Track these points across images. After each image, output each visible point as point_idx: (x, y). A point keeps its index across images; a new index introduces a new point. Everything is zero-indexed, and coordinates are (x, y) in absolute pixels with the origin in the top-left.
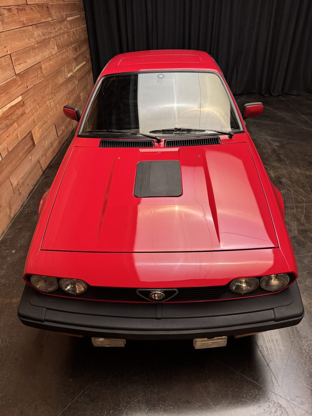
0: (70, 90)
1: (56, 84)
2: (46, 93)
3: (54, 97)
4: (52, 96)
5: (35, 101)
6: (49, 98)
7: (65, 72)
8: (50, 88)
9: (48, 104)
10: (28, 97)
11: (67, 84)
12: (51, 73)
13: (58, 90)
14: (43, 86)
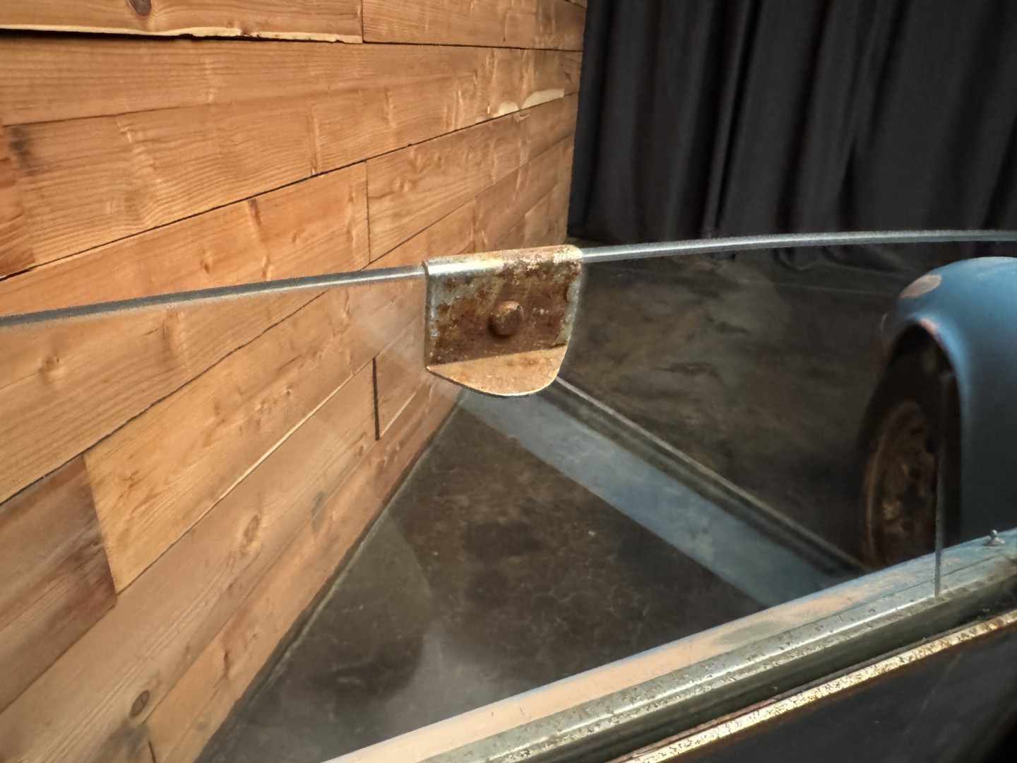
0: (494, 180)
1: (438, 120)
2: (350, 143)
3: (406, 188)
4: (391, 182)
7: (489, 81)
8: (394, 125)
9: (353, 221)
11: (487, 146)
12: (416, 35)
14: (341, 85)
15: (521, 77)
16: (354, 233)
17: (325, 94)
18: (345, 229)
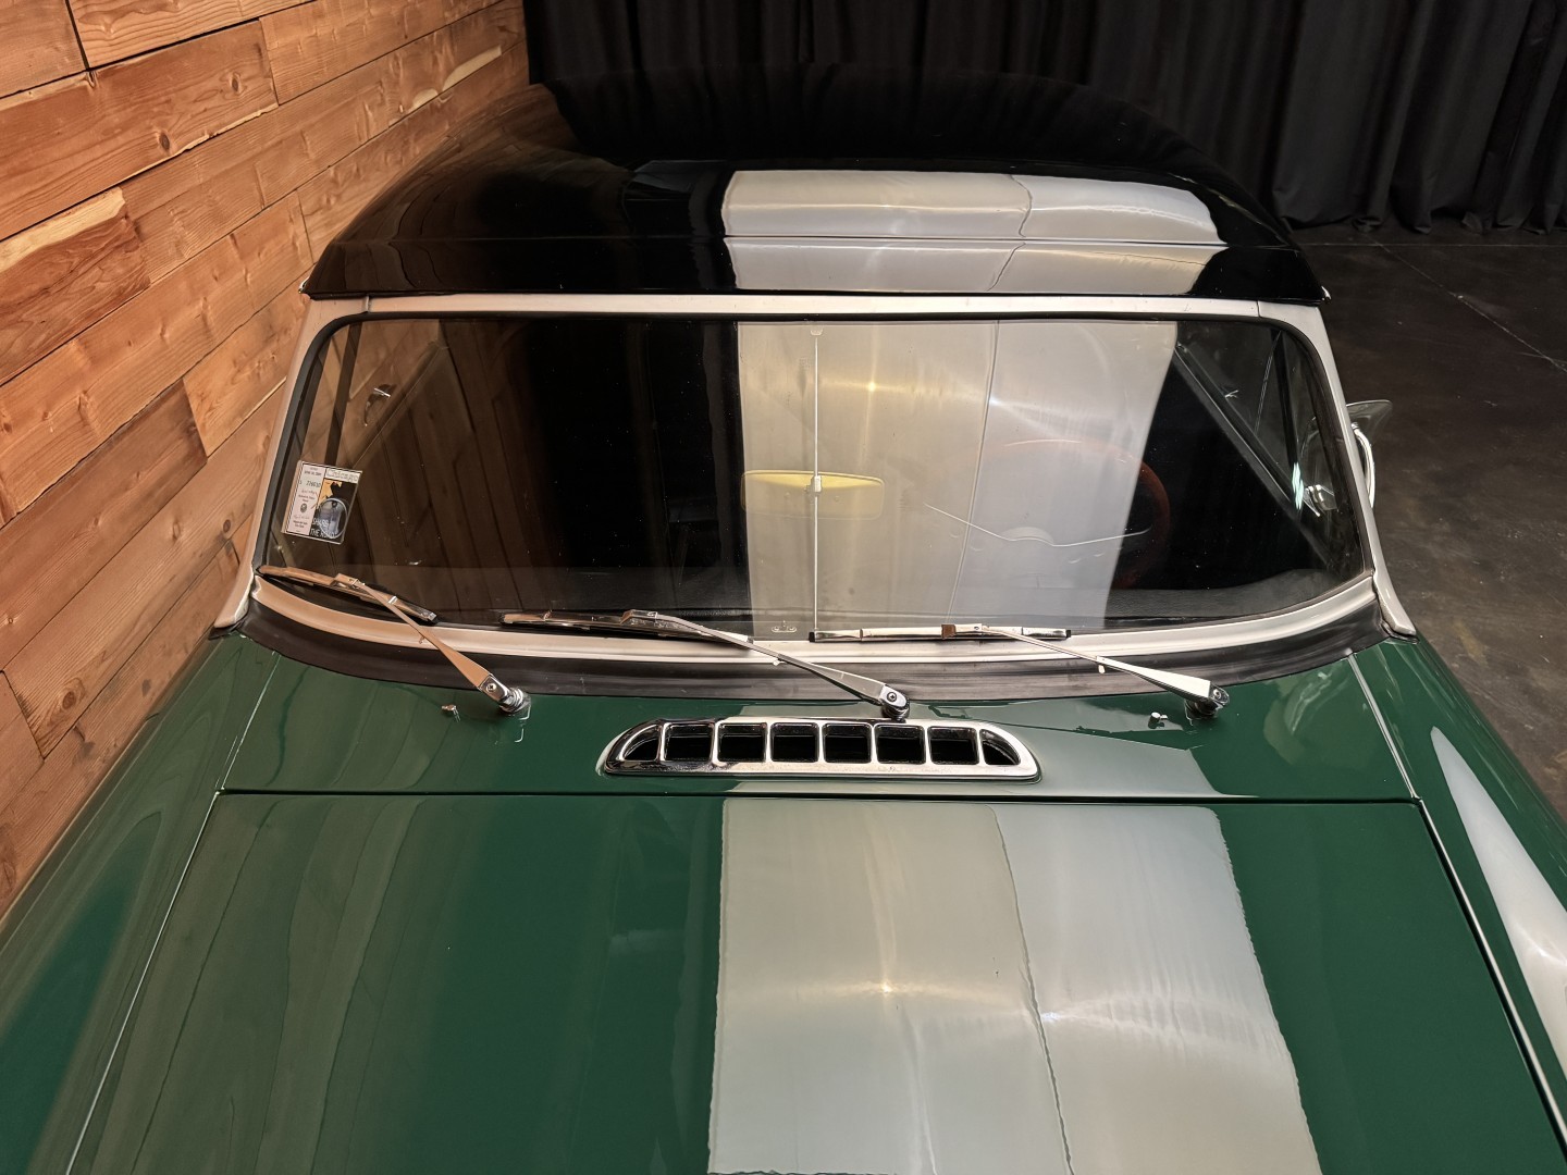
1: (348, 139)
2: (282, 180)
3: (333, 201)
4: (320, 200)
5: (217, 217)
6: (304, 208)
7: (397, 83)
8: (313, 156)
9: (295, 237)
10: (166, 197)
11: (406, 143)
12: (319, 79)
13: (355, 169)
14: (270, 143)
15: (435, 62)
16: (298, 244)
17: (261, 153)
18: (291, 243)
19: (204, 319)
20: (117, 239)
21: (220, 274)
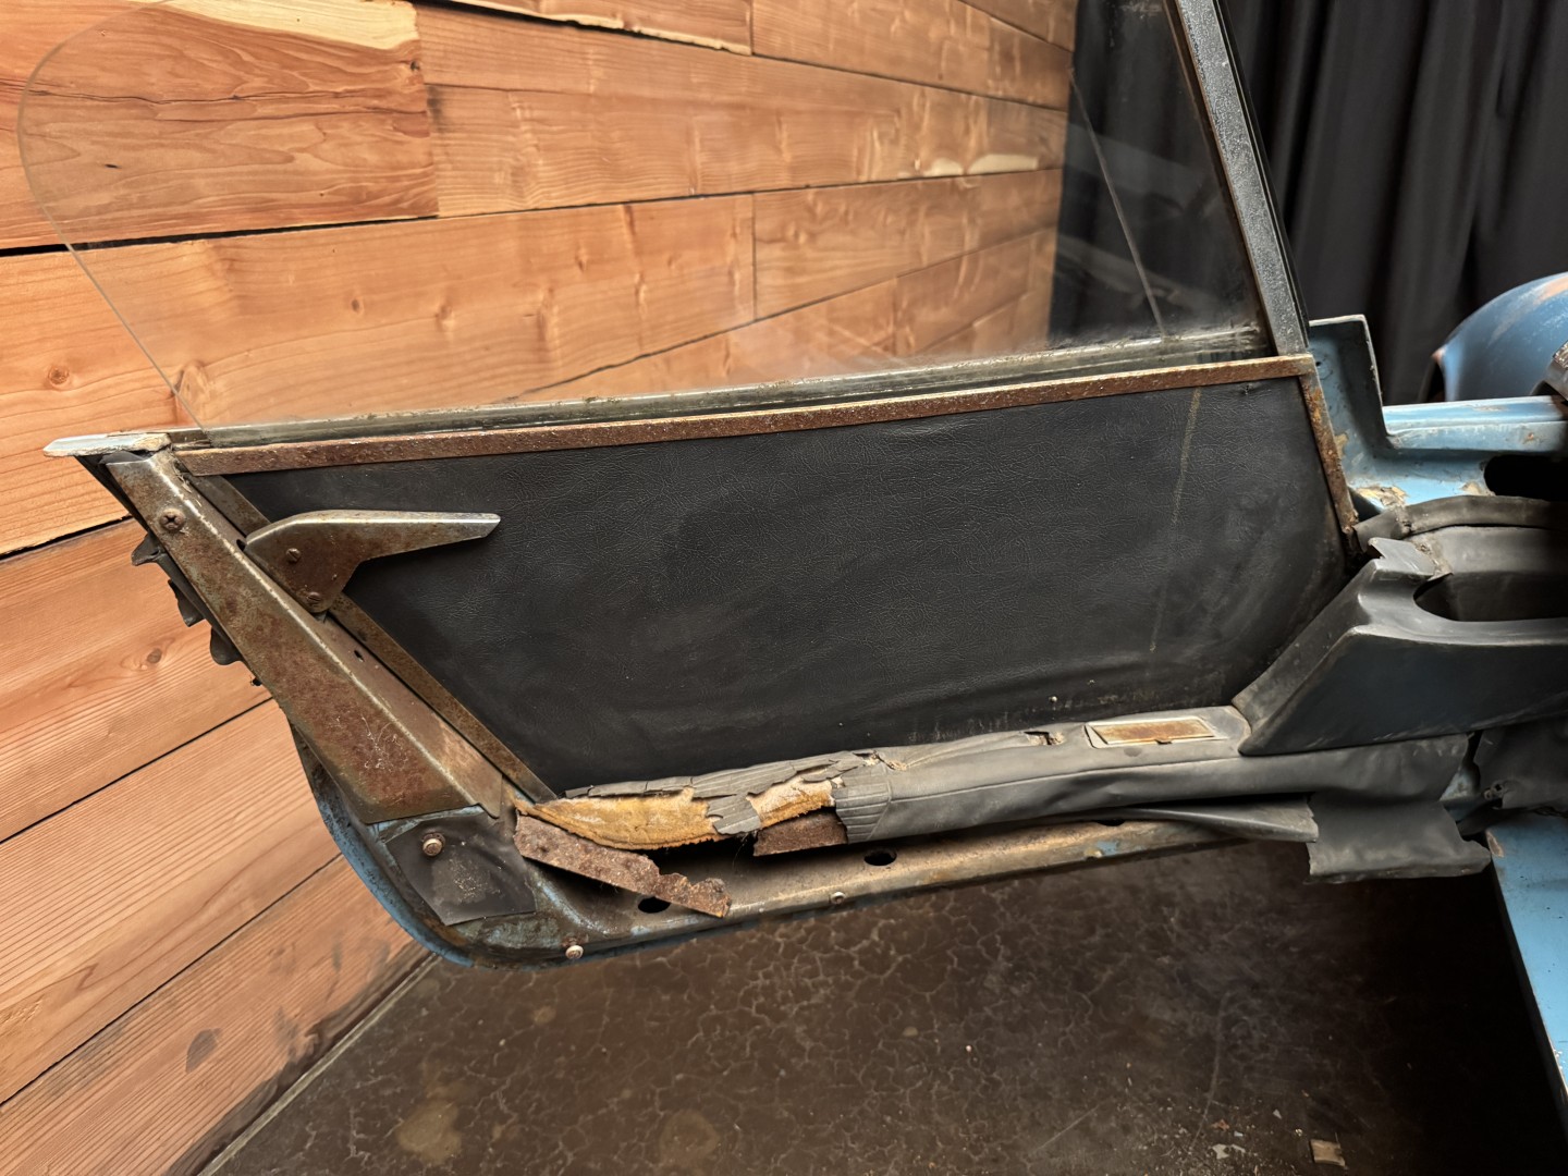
0: (925, 261)
1: (844, 163)
2: (734, 167)
3: (803, 238)
4: (783, 227)
5: (607, 163)
6: (758, 226)
7: (919, 127)
8: (787, 157)
9: (736, 263)
10: (514, 80)
11: (914, 211)
12: (818, 55)
13: (842, 209)
15: (967, 131)
16: (737, 276)
17: (708, 104)
18: (726, 270)
19: (541, 325)
20: (380, 94)
21: (591, 262)
